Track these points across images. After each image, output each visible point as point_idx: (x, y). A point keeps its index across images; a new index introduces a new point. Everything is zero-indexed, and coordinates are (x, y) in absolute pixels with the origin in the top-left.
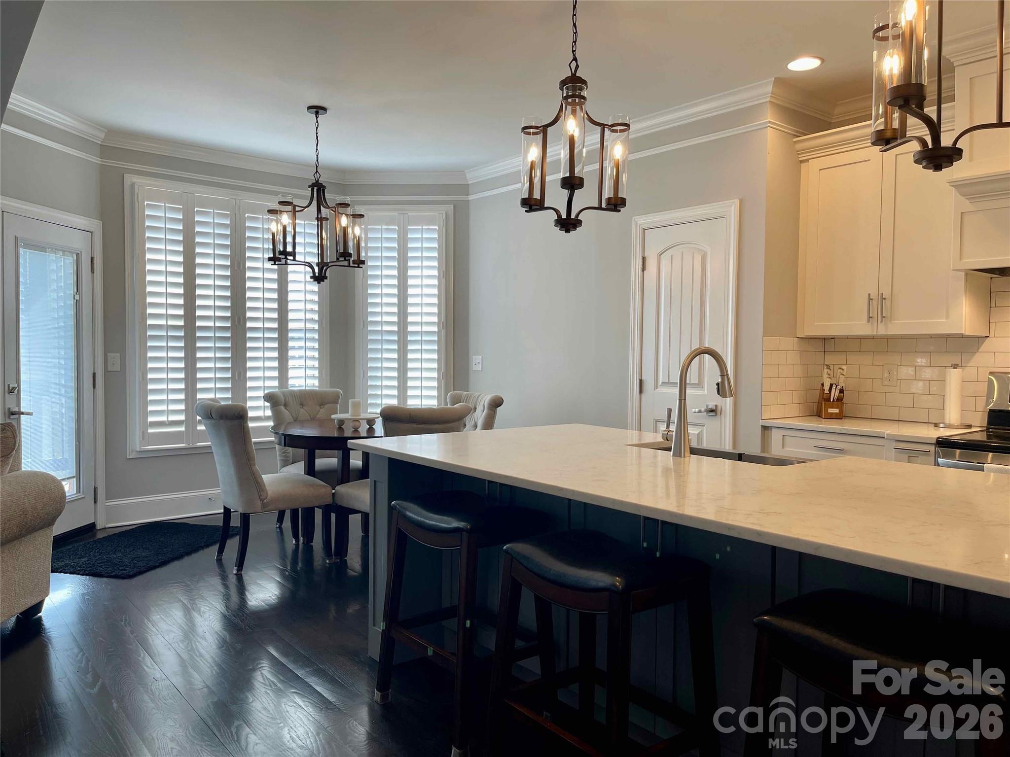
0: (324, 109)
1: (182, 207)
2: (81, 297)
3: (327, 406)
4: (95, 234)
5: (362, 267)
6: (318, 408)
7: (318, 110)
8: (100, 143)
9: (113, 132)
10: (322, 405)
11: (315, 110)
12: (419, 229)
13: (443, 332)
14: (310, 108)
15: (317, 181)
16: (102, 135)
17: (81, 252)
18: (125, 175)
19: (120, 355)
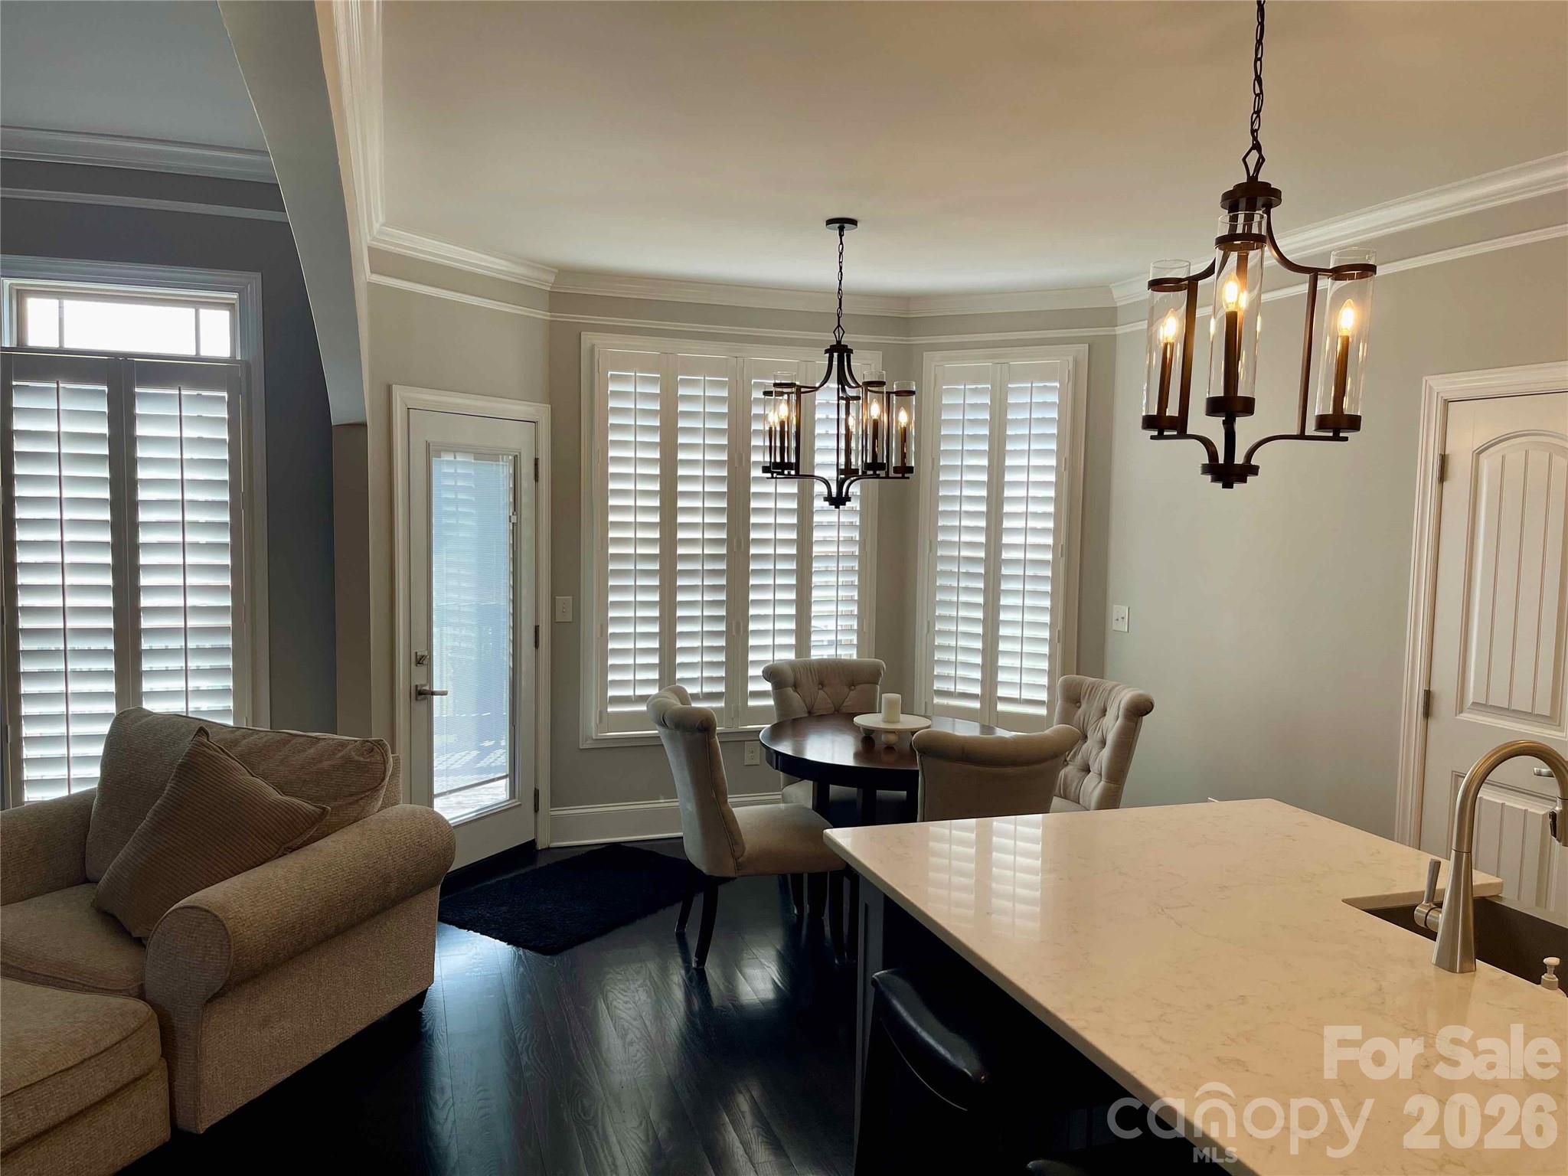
0: (853, 222)
1: (659, 376)
2: (519, 518)
3: (859, 687)
4: (540, 424)
5: (908, 478)
6: (846, 689)
7: (842, 224)
8: (549, 289)
9: (566, 272)
10: (852, 684)
11: (838, 225)
12: (1027, 387)
13: (1062, 561)
14: (830, 222)
15: (839, 342)
16: (552, 279)
17: (520, 453)
18: (582, 333)
19: (573, 599)
